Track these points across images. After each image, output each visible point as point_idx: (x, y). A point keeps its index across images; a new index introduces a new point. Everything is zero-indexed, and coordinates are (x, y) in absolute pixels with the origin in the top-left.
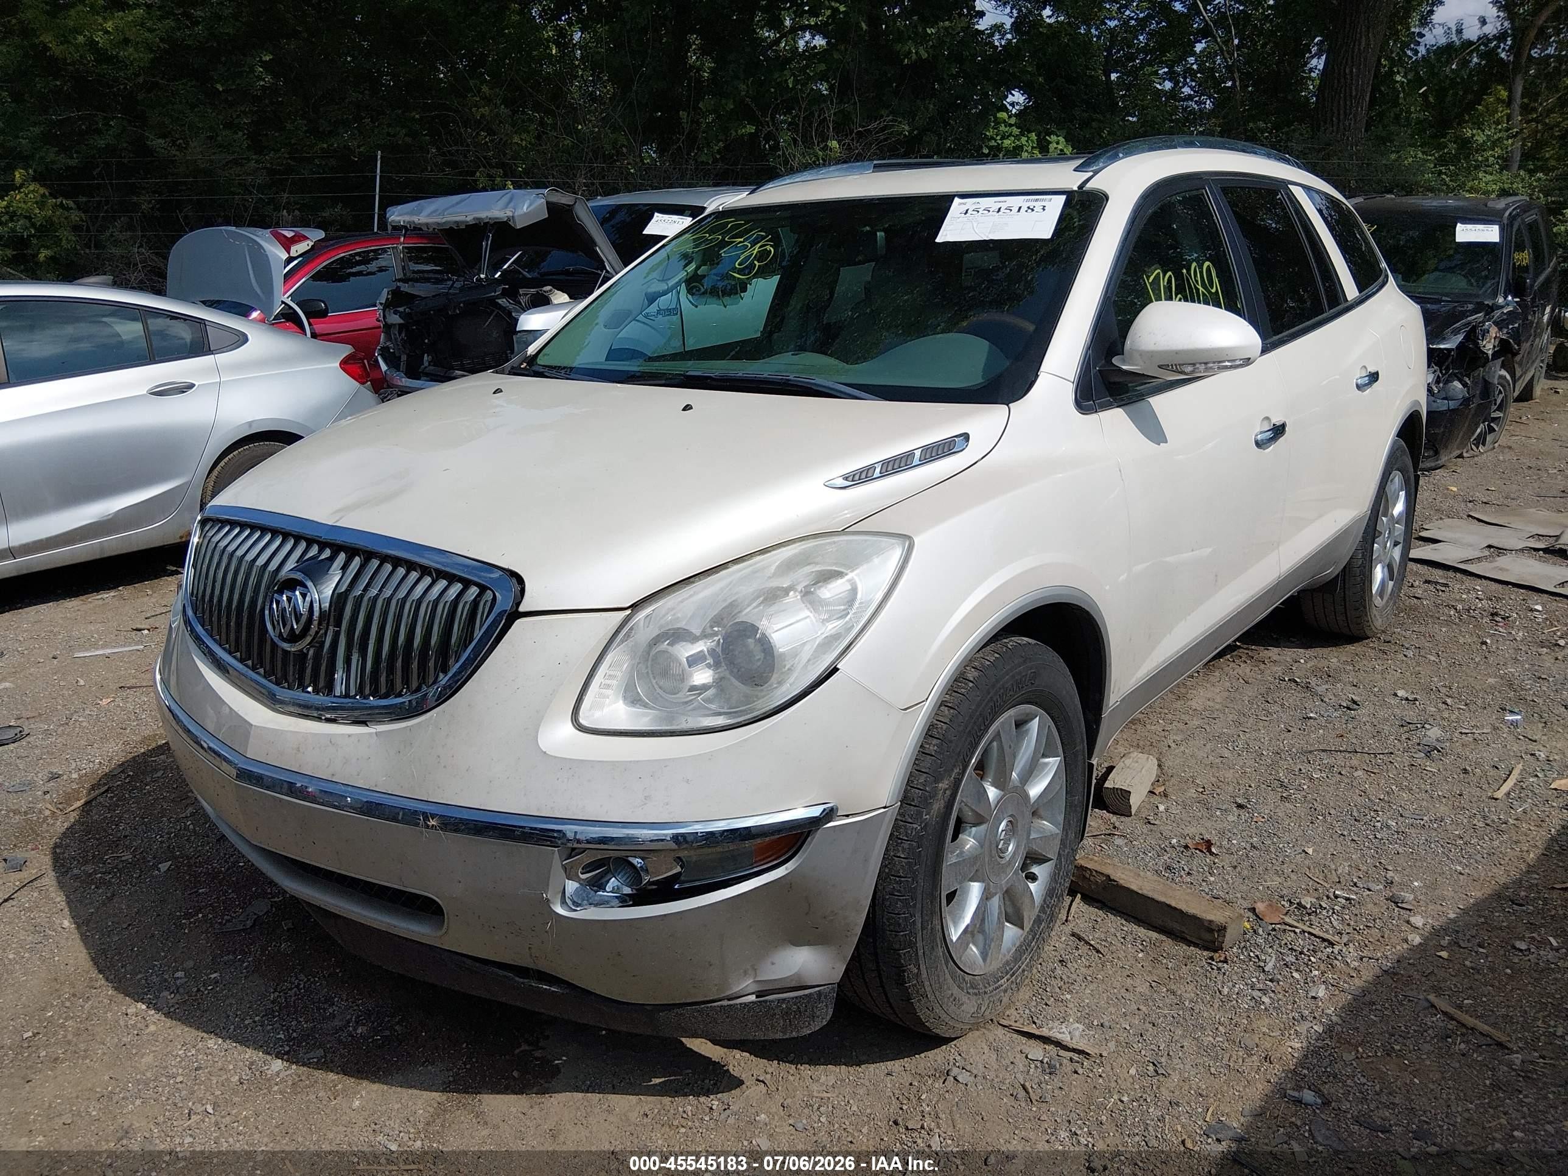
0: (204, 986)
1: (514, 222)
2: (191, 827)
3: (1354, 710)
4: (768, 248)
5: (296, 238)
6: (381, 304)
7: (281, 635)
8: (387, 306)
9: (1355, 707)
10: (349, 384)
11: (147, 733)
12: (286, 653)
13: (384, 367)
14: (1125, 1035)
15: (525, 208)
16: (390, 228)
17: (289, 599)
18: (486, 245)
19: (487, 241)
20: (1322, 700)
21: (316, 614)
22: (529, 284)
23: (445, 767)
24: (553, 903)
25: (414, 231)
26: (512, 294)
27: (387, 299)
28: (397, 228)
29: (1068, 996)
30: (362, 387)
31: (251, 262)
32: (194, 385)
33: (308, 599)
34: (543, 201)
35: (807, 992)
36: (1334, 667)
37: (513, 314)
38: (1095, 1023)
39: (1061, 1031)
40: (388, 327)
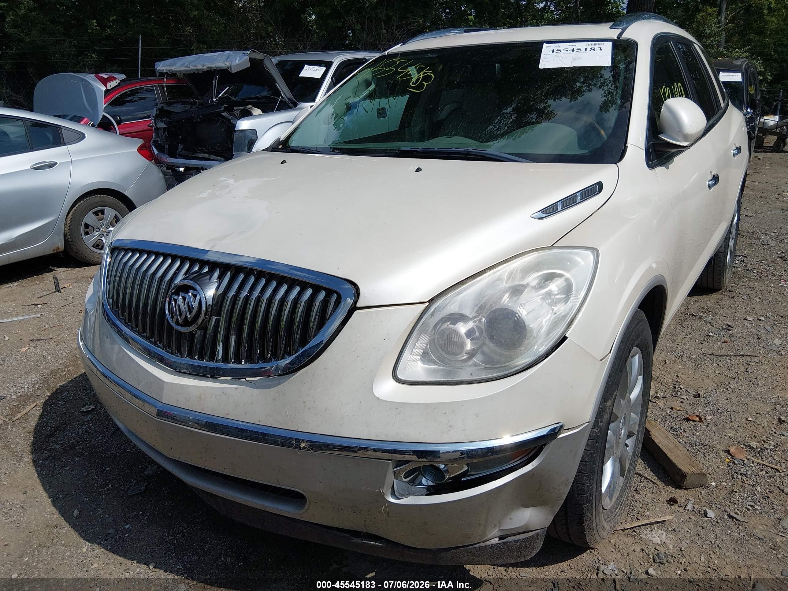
0: (123, 534)
1: (231, 69)
2: (92, 427)
3: (730, 330)
4: (429, 74)
5: (110, 79)
6: (153, 116)
7: (177, 323)
8: (156, 117)
9: (731, 328)
10: (142, 161)
11: (53, 368)
12: (180, 333)
13: (156, 152)
14: (689, 535)
15: (237, 61)
16: (157, 74)
17: (184, 298)
18: (215, 82)
19: (216, 79)
20: (712, 325)
21: (204, 308)
22: (239, 104)
23: (309, 409)
24: (386, 495)
25: (172, 75)
26: (230, 110)
27: (157, 114)
28: (162, 74)
29: (648, 513)
30: (150, 163)
31: (84, 92)
32: (56, 163)
33: (198, 297)
34: (247, 57)
35: (531, 534)
36: (710, 306)
37: (232, 121)
38: (670, 529)
39: (653, 536)
40: (157, 129)
